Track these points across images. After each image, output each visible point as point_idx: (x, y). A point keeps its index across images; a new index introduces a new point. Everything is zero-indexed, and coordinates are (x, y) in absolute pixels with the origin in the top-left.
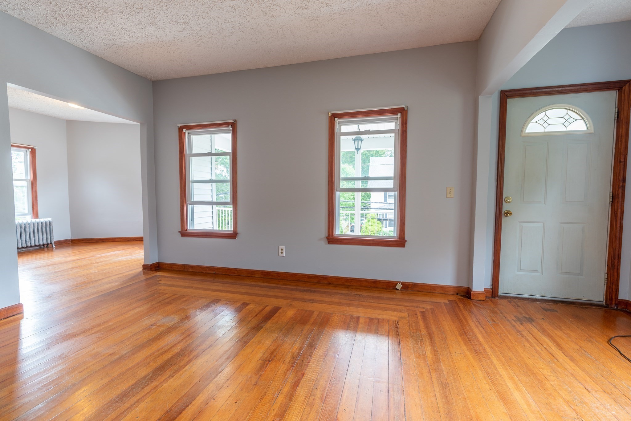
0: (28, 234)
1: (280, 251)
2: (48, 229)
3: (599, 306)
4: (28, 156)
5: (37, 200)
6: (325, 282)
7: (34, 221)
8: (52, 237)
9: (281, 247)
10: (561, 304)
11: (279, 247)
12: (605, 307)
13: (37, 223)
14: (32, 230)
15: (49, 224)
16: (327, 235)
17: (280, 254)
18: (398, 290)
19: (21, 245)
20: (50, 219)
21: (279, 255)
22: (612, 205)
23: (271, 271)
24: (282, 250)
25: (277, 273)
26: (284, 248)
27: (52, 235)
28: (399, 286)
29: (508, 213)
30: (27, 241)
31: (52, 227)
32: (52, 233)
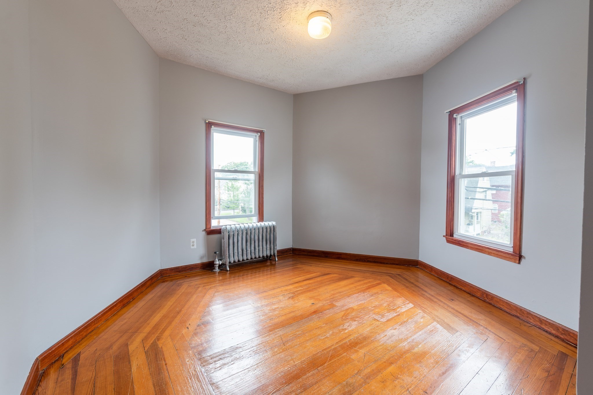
0: (253, 242)
2: (272, 236)
4: (257, 142)
5: (263, 198)
7: (259, 224)
8: (275, 247)
13: (262, 228)
14: (256, 238)
15: (273, 230)
19: (247, 256)
20: (274, 223)
27: (275, 245)
30: (252, 251)
31: (276, 233)
32: (275, 241)
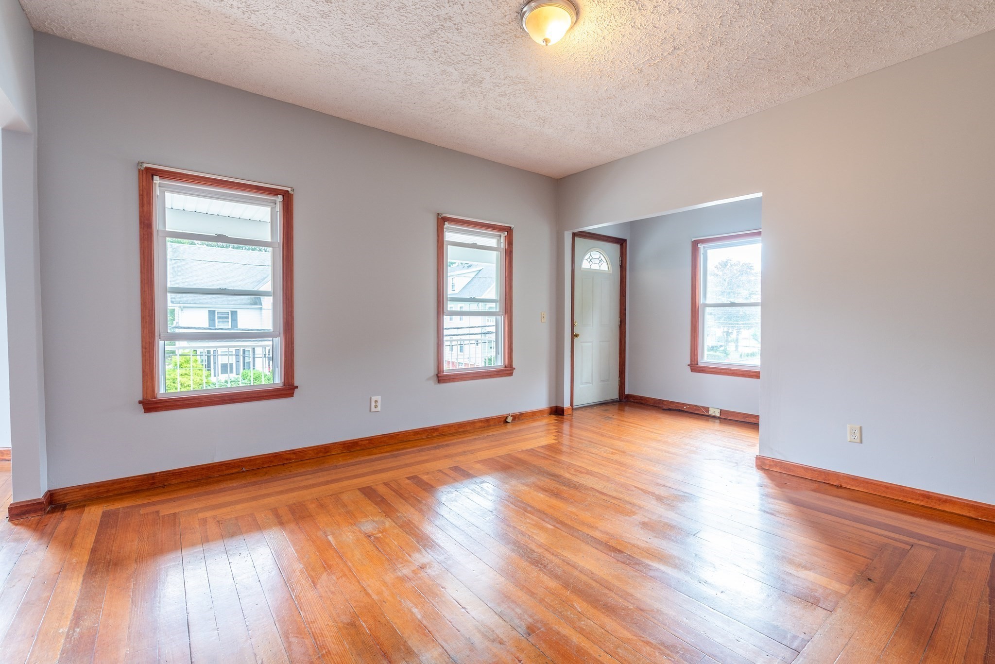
1: (373, 404)
3: (616, 402)
6: (436, 434)
9: (374, 398)
10: (604, 405)
11: (371, 398)
12: (619, 402)
16: (436, 373)
17: (373, 409)
18: (509, 423)
21: (372, 411)
22: (620, 327)
23: (359, 439)
24: (376, 402)
25: (368, 440)
26: (379, 398)
28: (510, 419)
29: (577, 336)
